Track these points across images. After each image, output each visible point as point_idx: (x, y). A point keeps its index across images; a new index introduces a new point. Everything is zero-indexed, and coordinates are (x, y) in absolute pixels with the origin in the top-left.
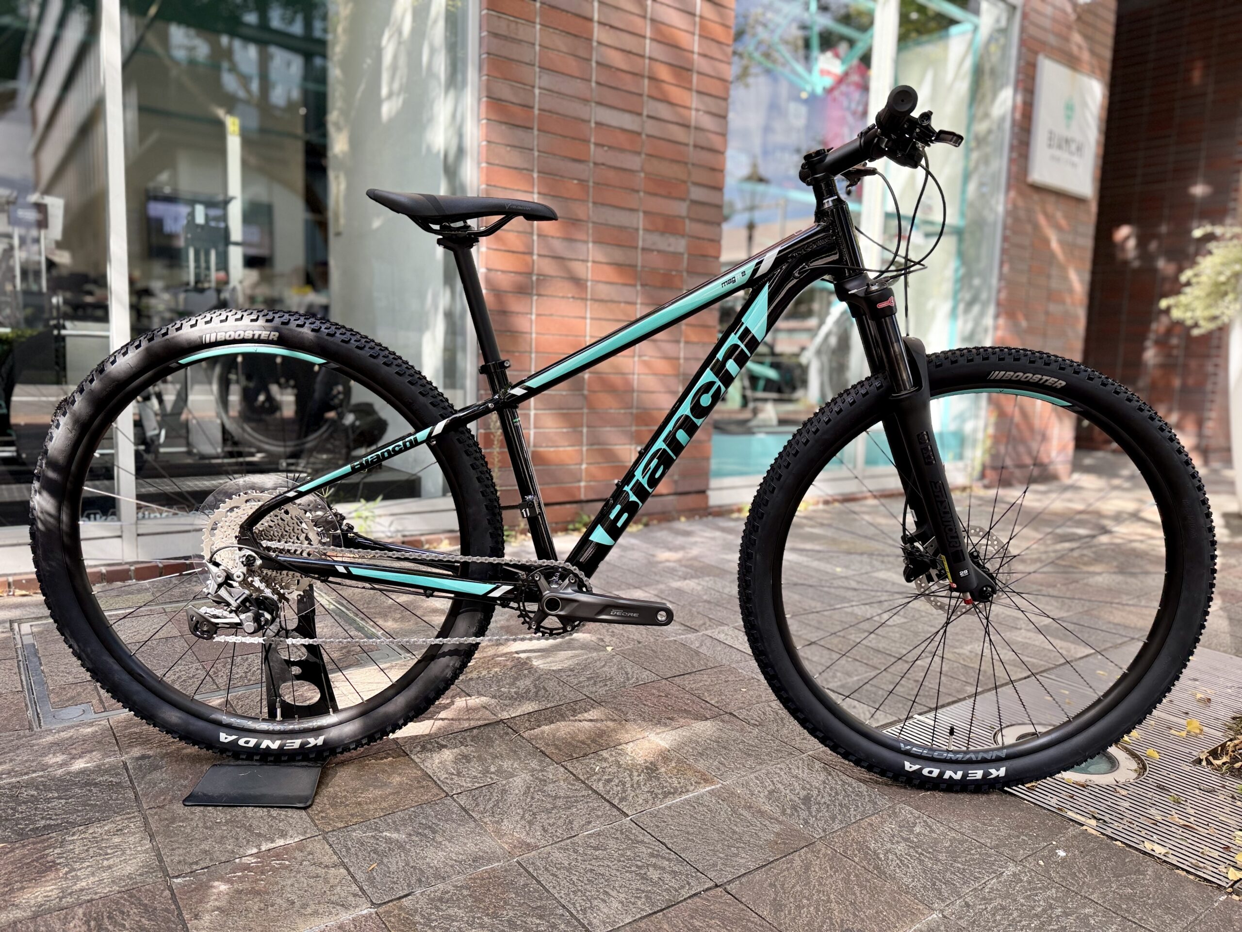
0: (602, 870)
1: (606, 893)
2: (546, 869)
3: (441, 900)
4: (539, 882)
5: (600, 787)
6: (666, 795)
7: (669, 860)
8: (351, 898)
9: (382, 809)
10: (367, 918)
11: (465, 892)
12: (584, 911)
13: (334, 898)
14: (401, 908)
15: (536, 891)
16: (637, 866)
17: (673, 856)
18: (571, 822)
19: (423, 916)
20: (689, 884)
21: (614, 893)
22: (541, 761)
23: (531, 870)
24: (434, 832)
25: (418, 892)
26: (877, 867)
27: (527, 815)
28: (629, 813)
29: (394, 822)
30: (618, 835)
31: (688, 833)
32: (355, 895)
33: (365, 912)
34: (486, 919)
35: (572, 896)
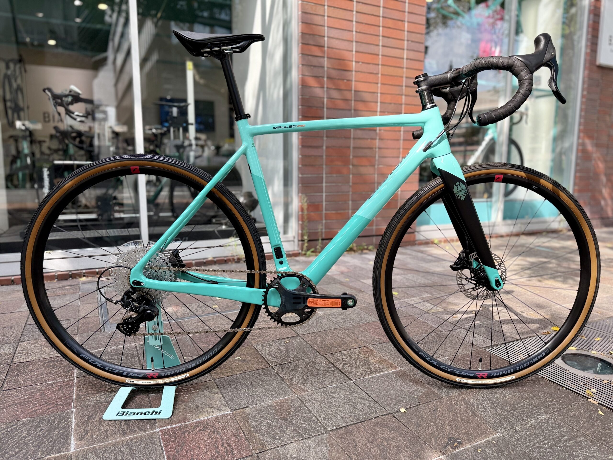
0: (335, 403)
1: (336, 413)
2: (310, 401)
3: (261, 410)
4: (306, 406)
5: (340, 367)
6: (371, 372)
7: (368, 401)
8: (222, 407)
9: (241, 371)
10: (228, 415)
11: (272, 408)
12: (324, 420)
13: (215, 406)
14: (243, 412)
15: (304, 409)
16: (352, 402)
17: (370, 399)
18: (324, 381)
19: (252, 417)
20: (376, 412)
21: (340, 413)
22: (314, 354)
23: (303, 400)
24: (262, 381)
25: (251, 407)
26: (472, 411)
27: (304, 377)
28: (352, 379)
29: (245, 376)
30: (346, 388)
31: (379, 390)
32: (224, 405)
33: (228, 413)
34: (279, 419)
35: (320, 413)
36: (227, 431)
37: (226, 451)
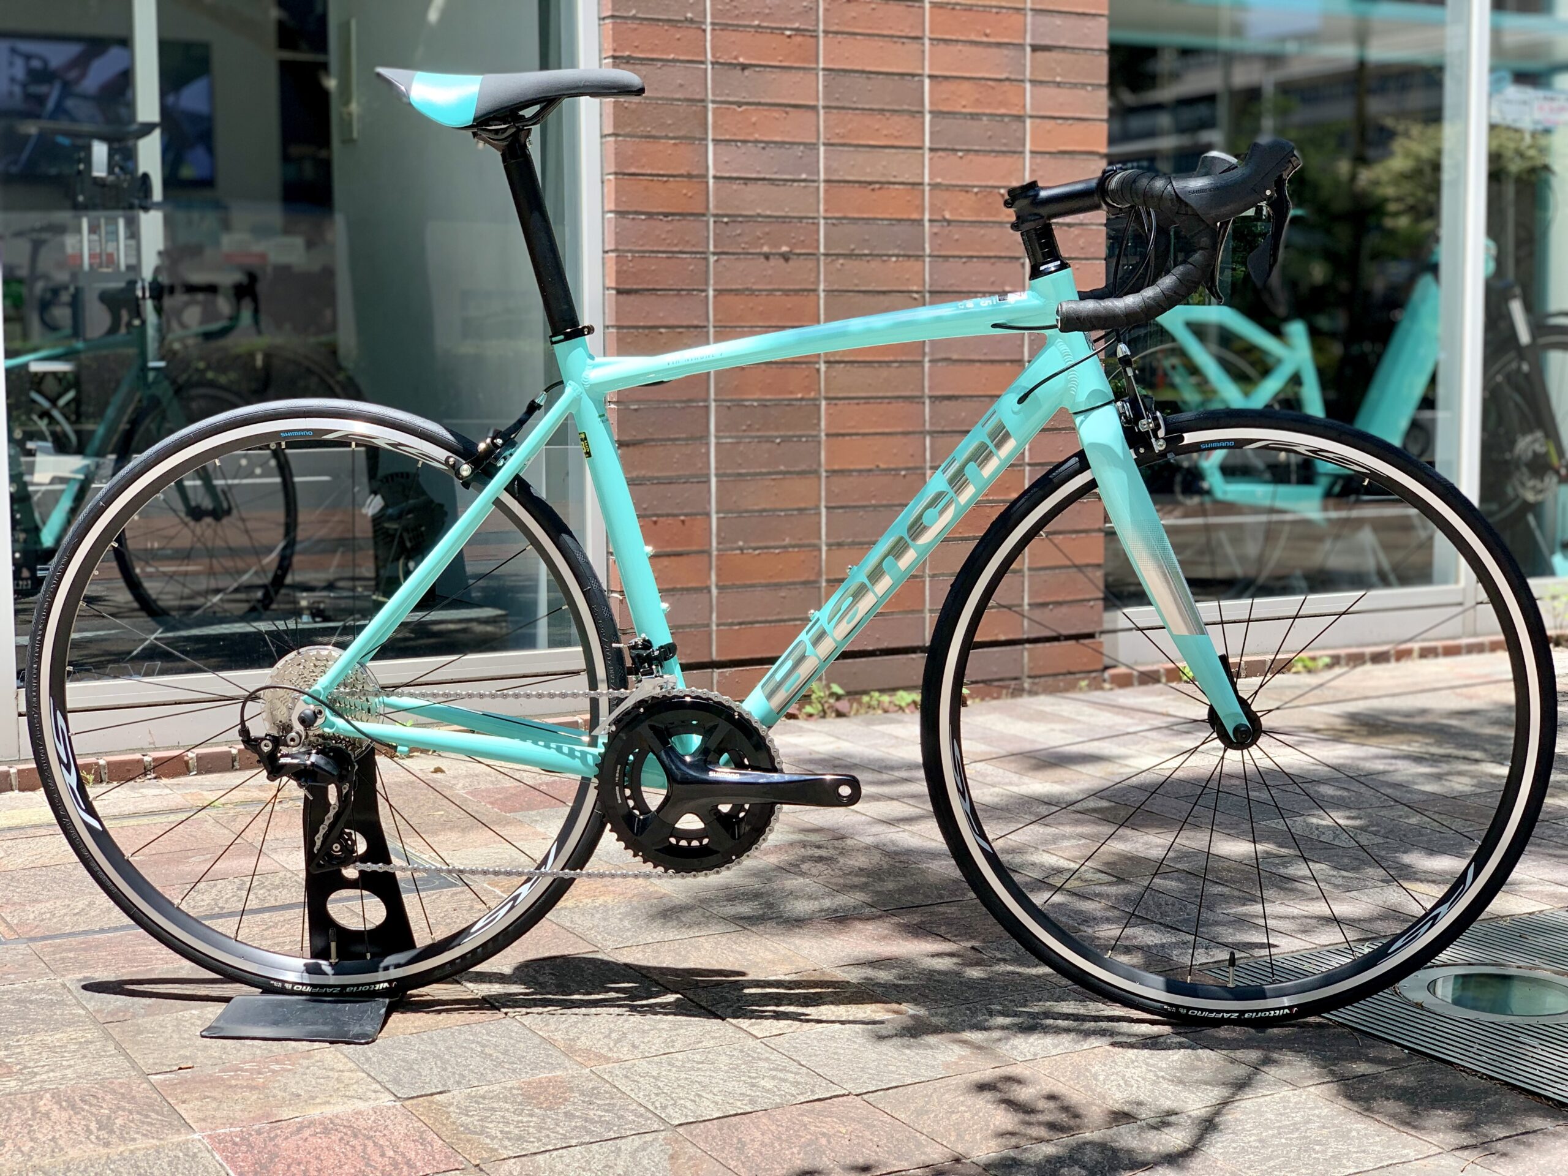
0: (700, 1079)
1: (699, 1096)
2: (627, 1077)
3: (483, 1097)
4: (614, 1086)
7: (796, 1073)
8: (370, 1094)
9: (415, 1027)
10: (389, 1108)
11: (515, 1092)
12: (664, 1108)
13: (349, 1093)
14: (432, 1102)
15: (606, 1092)
16: (750, 1077)
17: (803, 1070)
18: (673, 1041)
19: (459, 1108)
20: (813, 1091)
21: (710, 1096)
23: (606, 1077)
24: (483, 1046)
25: (455, 1091)
28: (759, 1035)
29: (431, 1038)
30: (738, 1053)
31: (835, 1053)
32: (375, 1092)
33: (388, 1104)
34: (537, 1111)
35: (653, 1096)
36: (392, 1133)
37: (395, 1165)
